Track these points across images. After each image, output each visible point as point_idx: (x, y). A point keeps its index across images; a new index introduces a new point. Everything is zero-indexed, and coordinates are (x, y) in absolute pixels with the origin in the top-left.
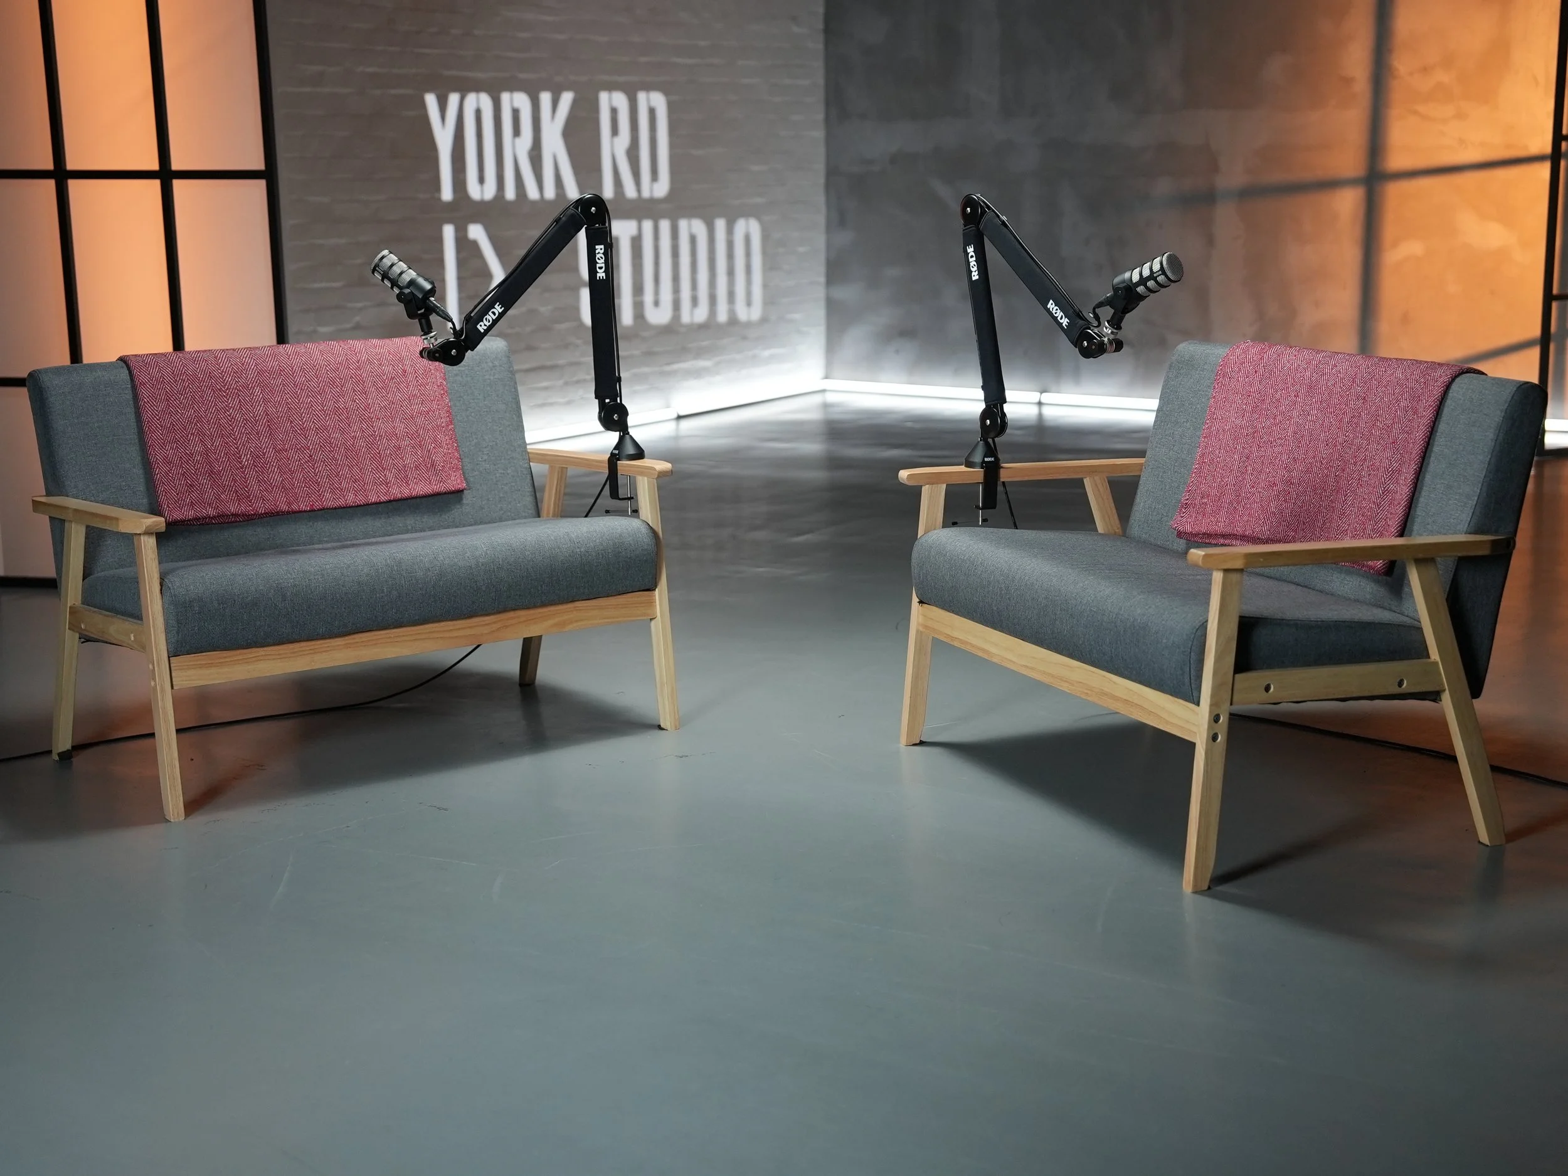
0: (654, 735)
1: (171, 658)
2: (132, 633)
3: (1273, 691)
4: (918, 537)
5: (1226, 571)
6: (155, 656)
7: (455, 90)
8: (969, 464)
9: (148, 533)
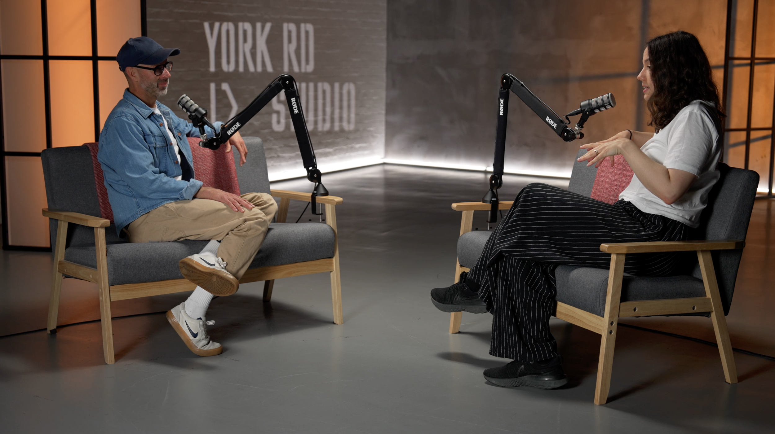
0: (330, 327)
1: (110, 287)
2: (91, 274)
3: (637, 311)
4: (460, 235)
5: (618, 254)
6: (103, 285)
7: (218, 21)
8: (484, 201)
9: (101, 227)
